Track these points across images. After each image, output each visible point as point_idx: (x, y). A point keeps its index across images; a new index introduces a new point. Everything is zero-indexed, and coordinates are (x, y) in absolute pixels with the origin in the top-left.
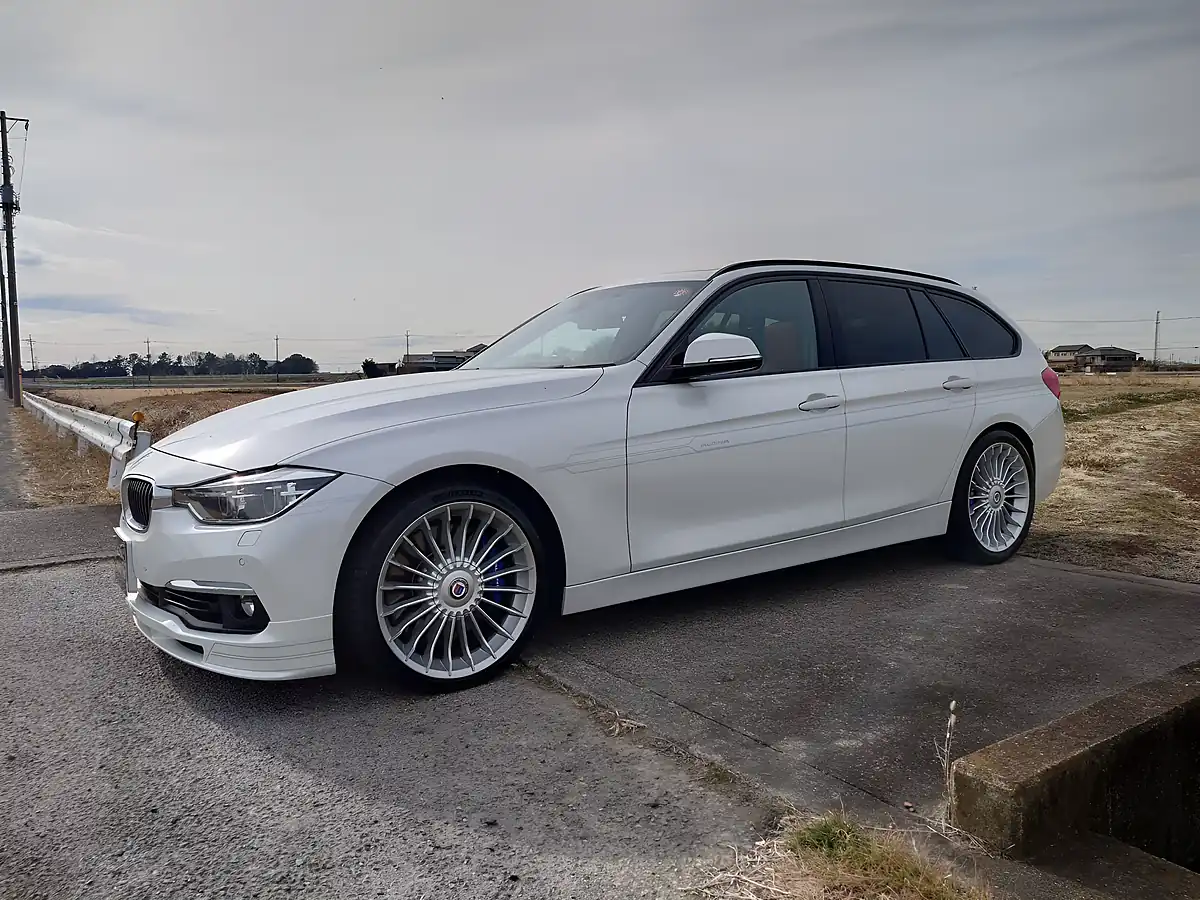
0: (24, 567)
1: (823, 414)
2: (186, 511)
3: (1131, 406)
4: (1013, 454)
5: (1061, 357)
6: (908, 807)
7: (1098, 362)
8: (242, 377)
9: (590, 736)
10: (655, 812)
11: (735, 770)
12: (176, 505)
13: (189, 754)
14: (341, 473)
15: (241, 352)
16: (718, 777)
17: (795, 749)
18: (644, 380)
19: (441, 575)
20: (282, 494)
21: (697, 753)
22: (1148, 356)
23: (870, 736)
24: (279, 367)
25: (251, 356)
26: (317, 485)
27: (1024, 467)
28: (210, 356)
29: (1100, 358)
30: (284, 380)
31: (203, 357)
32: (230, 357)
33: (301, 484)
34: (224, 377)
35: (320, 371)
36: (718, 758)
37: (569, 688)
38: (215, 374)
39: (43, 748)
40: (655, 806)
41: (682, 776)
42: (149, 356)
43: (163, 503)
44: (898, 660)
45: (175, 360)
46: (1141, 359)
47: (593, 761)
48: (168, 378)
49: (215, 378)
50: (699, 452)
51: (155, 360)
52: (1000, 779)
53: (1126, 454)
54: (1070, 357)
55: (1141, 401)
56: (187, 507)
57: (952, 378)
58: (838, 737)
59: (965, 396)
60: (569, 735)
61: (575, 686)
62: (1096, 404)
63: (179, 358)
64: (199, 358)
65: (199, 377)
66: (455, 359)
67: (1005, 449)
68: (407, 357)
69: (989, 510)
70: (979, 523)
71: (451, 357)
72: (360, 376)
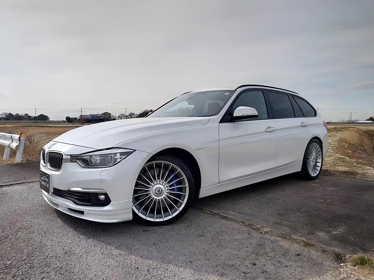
1: (271, 133)
2: (76, 163)
4: (317, 146)
8: (23, 121)
9: (256, 234)
11: (313, 242)
12: (72, 161)
14: (136, 150)
15: (22, 113)
16: (309, 245)
18: (222, 121)
20: (116, 157)
24: (36, 118)
25: (26, 114)
26: (128, 154)
27: (320, 149)
28: (10, 114)
30: (38, 123)
31: (8, 114)
32: (18, 115)
33: (122, 154)
34: (16, 121)
35: (50, 120)
38: (12, 120)
40: (298, 255)
41: (297, 245)
43: (67, 160)
49: (12, 121)
50: (238, 144)
56: (77, 162)
57: (302, 123)
59: (306, 128)
64: (6, 114)
65: (6, 121)
66: (97, 117)
67: (315, 144)
68: (81, 116)
69: (312, 164)
70: (310, 167)
71: (96, 116)
72: (65, 121)
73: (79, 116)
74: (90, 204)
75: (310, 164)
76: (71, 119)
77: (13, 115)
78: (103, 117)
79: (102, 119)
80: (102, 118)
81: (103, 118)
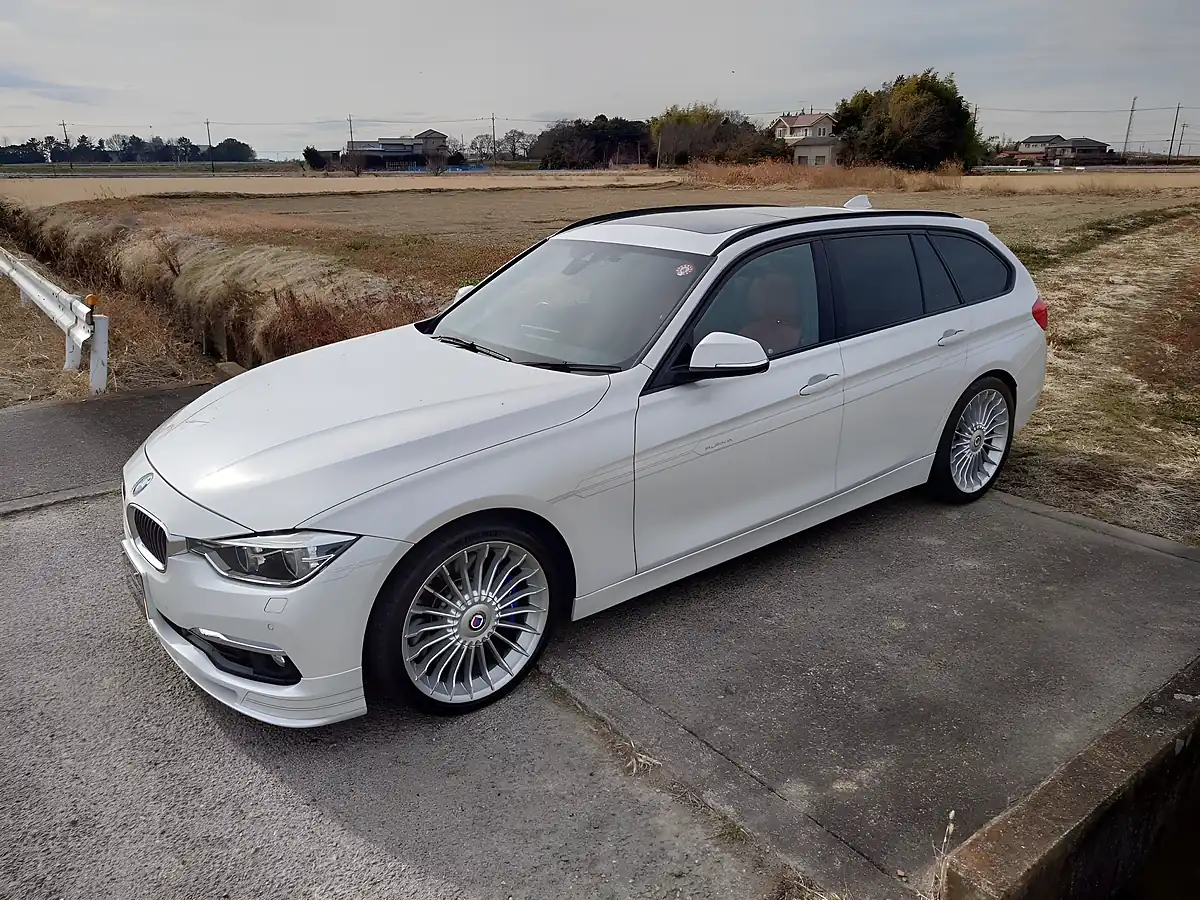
0: (13, 512)
1: (821, 396)
3: (1101, 239)
4: (996, 399)
5: (1032, 149)
6: (900, 877)
7: (1069, 154)
8: (174, 165)
9: (611, 775)
10: (679, 882)
11: (746, 828)
13: (242, 812)
14: (361, 536)
15: (169, 136)
16: (731, 835)
17: (797, 793)
18: (650, 387)
19: (461, 612)
20: (305, 560)
21: (710, 802)
22: (1118, 149)
23: (863, 775)
24: (214, 154)
25: (182, 140)
26: (337, 550)
28: (135, 141)
29: (1070, 150)
30: (220, 169)
31: (127, 141)
32: (157, 140)
33: (320, 549)
35: (259, 159)
36: (730, 810)
37: (584, 706)
38: (143, 160)
39: (101, 806)
40: (679, 876)
41: (699, 832)
42: (67, 141)
44: (884, 659)
45: (97, 145)
46: (1111, 151)
47: (617, 812)
48: (92, 166)
49: (143, 164)
50: (702, 456)
51: (74, 144)
52: (988, 884)
53: (1094, 325)
54: (1040, 148)
55: (1110, 231)
58: (835, 778)
60: (591, 775)
61: (589, 704)
62: (1065, 240)
63: (101, 142)
64: (124, 141)
65: (126, 165)
66: (402, 148)
67: (990, 394)
68: (351, 143)
69: (969, 454)
70: (959, 467)
71: (398, 144)
72: (301, 164)
73: (346, 148)
74: (250, 671)
75: (963, 454)
76: (322, 155)
77: (144, 142)
78: (420, 147)
79: (417, 155)
80: (418, 151)
81: (420, 152)
